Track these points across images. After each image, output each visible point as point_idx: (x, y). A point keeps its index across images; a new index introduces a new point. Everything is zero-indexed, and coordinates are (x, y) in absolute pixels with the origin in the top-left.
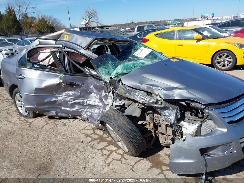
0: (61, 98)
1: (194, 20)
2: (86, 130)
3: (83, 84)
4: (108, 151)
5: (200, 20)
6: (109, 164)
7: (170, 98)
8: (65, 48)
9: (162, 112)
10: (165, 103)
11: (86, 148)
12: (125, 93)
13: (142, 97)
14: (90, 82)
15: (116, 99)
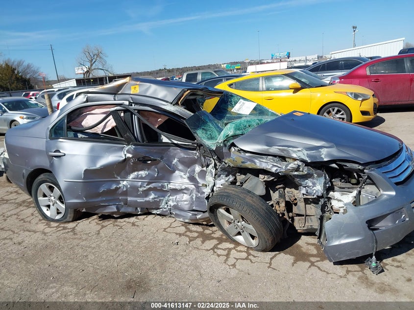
0: (125, 183)
1: (261, 63)
2: (174, 228)
3: (162, 158)
4: (223, 250)
5: (269, 63)
6: (234, 265)
7: (318, 161)
8: (133, 105)
9: (302, 183)
10: (308, 168)
11: (187, 251)
12: (243, 162)
13: (275, 164)
14: (172, 154)
15: (220, 175)
